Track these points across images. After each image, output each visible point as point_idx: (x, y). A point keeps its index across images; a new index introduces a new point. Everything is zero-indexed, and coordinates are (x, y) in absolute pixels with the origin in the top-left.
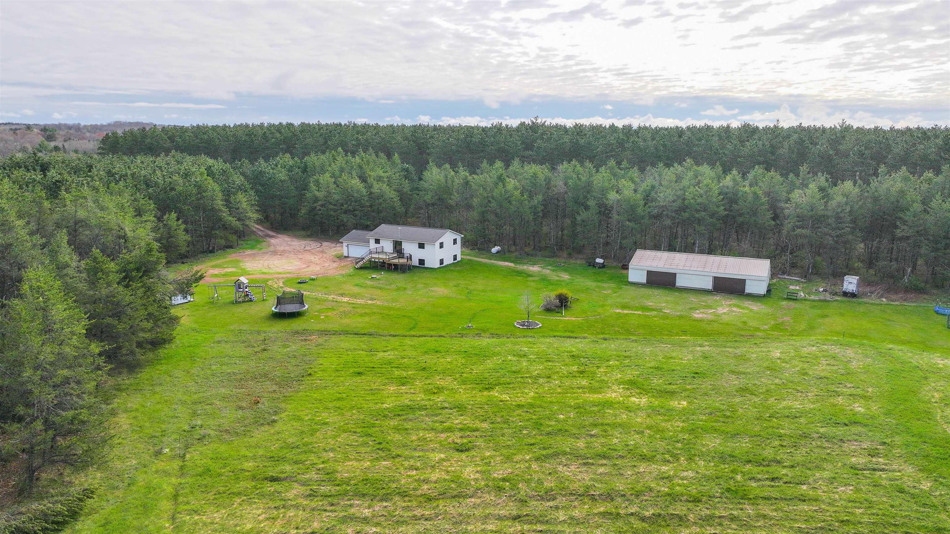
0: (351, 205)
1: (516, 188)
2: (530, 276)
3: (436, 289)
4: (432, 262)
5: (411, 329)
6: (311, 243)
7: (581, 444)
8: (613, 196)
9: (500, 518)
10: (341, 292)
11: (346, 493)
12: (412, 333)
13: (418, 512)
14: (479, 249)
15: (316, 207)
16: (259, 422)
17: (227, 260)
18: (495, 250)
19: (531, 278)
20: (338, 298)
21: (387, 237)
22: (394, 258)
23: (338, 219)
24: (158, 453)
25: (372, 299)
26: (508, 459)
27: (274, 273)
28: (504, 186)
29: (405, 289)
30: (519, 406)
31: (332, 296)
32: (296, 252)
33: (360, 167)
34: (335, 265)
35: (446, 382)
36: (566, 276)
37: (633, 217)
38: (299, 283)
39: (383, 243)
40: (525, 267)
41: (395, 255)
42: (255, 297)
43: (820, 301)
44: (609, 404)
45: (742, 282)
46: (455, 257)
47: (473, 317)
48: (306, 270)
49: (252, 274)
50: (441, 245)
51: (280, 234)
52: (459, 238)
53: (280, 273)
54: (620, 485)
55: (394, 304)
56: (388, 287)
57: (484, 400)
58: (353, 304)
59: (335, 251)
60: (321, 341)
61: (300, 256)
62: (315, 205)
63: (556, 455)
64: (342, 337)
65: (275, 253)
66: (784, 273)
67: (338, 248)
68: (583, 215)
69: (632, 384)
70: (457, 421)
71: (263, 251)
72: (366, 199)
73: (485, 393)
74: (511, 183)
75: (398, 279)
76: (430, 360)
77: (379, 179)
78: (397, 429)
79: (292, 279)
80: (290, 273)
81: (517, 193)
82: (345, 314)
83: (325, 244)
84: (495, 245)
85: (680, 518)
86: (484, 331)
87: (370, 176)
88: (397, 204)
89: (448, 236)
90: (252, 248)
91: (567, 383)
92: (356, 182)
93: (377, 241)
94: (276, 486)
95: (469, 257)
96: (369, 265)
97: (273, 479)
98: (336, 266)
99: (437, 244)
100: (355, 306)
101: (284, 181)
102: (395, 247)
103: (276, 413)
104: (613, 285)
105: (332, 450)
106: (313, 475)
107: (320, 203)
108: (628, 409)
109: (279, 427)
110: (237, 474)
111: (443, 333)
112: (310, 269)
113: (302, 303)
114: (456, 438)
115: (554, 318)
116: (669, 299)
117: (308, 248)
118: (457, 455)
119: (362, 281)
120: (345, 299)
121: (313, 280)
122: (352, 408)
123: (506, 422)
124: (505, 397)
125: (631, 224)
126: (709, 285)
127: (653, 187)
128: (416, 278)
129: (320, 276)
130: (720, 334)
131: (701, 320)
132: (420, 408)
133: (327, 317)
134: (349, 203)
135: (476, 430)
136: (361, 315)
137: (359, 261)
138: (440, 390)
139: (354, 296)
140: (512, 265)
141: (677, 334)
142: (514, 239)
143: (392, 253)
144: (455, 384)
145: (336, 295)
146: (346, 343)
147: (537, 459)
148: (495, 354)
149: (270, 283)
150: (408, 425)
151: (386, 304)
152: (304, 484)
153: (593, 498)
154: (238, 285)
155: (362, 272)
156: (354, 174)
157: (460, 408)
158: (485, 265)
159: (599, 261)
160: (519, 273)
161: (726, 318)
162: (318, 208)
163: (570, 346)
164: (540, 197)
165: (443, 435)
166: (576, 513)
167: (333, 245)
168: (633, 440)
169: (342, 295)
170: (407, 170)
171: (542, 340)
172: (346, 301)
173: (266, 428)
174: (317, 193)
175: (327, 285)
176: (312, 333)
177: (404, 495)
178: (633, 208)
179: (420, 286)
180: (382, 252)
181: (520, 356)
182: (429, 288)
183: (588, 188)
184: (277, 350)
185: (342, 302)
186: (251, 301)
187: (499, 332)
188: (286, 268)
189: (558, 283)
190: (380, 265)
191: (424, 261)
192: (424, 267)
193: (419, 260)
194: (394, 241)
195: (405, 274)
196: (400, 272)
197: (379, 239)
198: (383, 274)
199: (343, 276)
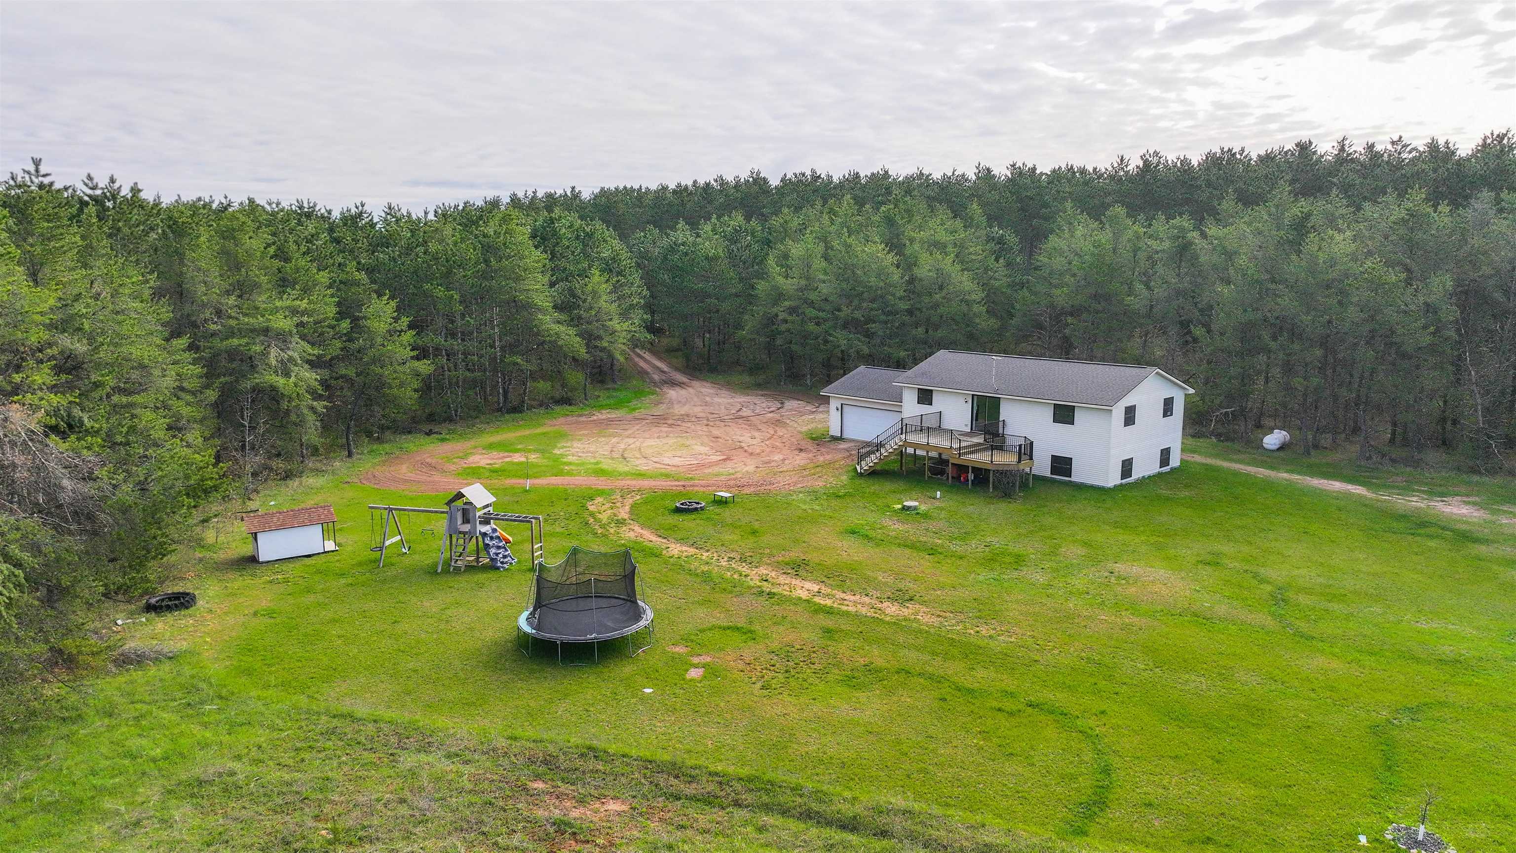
0: (858, 308)
3: (1135, 569)
4: (1096, 468)
6: (757, 400)
10: (795, 554)
14: (1221, 434)
15: (777, 315)
17: (539, 430)
18: (1273, 439)
20: (782, 579)
21: (953, 387)
22: (976, 449)
23: (826, 342)
25: (903, 597)
27: (627, 474)
29: (1019, 561)
31: (763, 571)
32: (712, 420)
34: (800, 459)
38: (678, 510)
39: (940, 403)
40: (1418, 503)
41: (979, 439)
46: (1165, 457)
48: (716, 469)
49: (569, 473)
50: (1130, 416)
51: (698, 378)
52: (1180, 396)
53: (641, 475)
55: (984, 631)
56: (957, 547)
58: (829, 611)
59: (812, 421)
61: (718, 433)
62: (775, 310)
65: (661, 420)
67: (821, 416)
71: (636, 414)
72: (899, 293)
75: (991, 518)
79: (664, 497)
80: (667, 476)
83: (791, 404)
87: (912, 240)
89: (1150, 390)
90: (616, 406)
93: (925, 397)
95: (1208, 460)
96: (896, 467)
98: (802, 463)
99: (1118, 414)
100: (833, 627)
101: (715, 258)
102: (976, 417)
107: (786, 304)
112: (728, 468)
117: (746, 412)
119: (872, 518)
120: (804, 589)
121: (722, 502)
128: (1049, 520)
129: (747, 491)
133: (712, 671)
134: (856, 302)
136: (851, 681)
137: (869, 454)
139: (840, 577)
140: (1359, 490)
143: (966, 434)
145: (778, 566)
149: (595, 504)
151: (953, 626)
155: (874, 486)
162: (781, 316)
167: (809, 407)
169: (798, 568)
170: (1001, 241)
172: (804, 595)
174: (780, 280)
175: (756, 525)
180: (939, 430)
182: (1110, 565)
185: (788, 599)
188: (667, 461)
190: (930, 469)
191: (1069, 461)
192: (1070, 482)
193: (1055, 459)
194: (975, 398)
195: (1010, 502)
196: (996, 493)
197: (931, 391)
198: (938, 496)
199: (814, 495)
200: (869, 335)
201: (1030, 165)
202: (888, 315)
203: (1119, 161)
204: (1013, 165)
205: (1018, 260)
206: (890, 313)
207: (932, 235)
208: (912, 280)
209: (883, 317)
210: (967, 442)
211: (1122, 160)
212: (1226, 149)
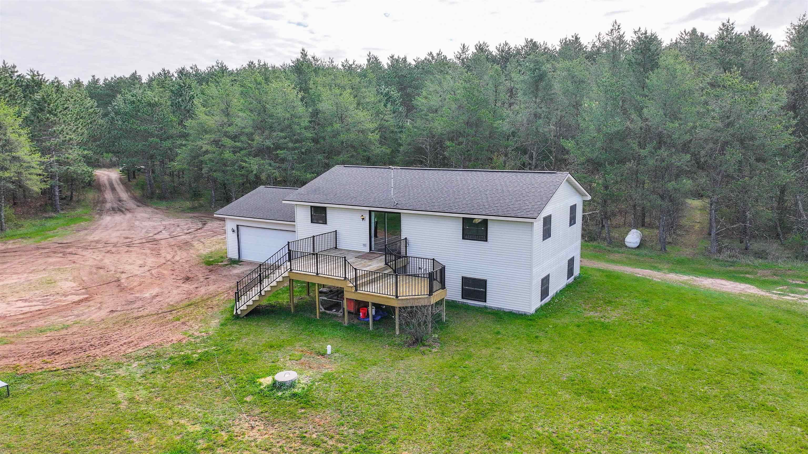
6: (183, 222)
15: (202, 148)
21: (347, 203)
22: (375, 277)
23: (241, 168)
39: (335, 221)
41: (379, 263)
50: (547, 228)
51: (146, 205)
62: (200, 143)
93: (319, 215)
102: (375, 235)
174: (205, 118)
180: (333, 253)
190: (323, 303)
191: (483, 283)
192: (486, 307)
193: (465, 281)
194: (373, 214)
195: (423, 353)
196: (404, 337)
197: (325, 209)
198: (329, 352)
200: (277, 159)
201: (402, 56)
202: (295, 143)
203: (462, 47)
204: (392, 57)
205: (400, 110)
206: (297, 141)
207: (333, 80)
208: (316, 113)
209: (290, 145)
210: (364, 268)
211: (464, 47)
212: (529, 40)
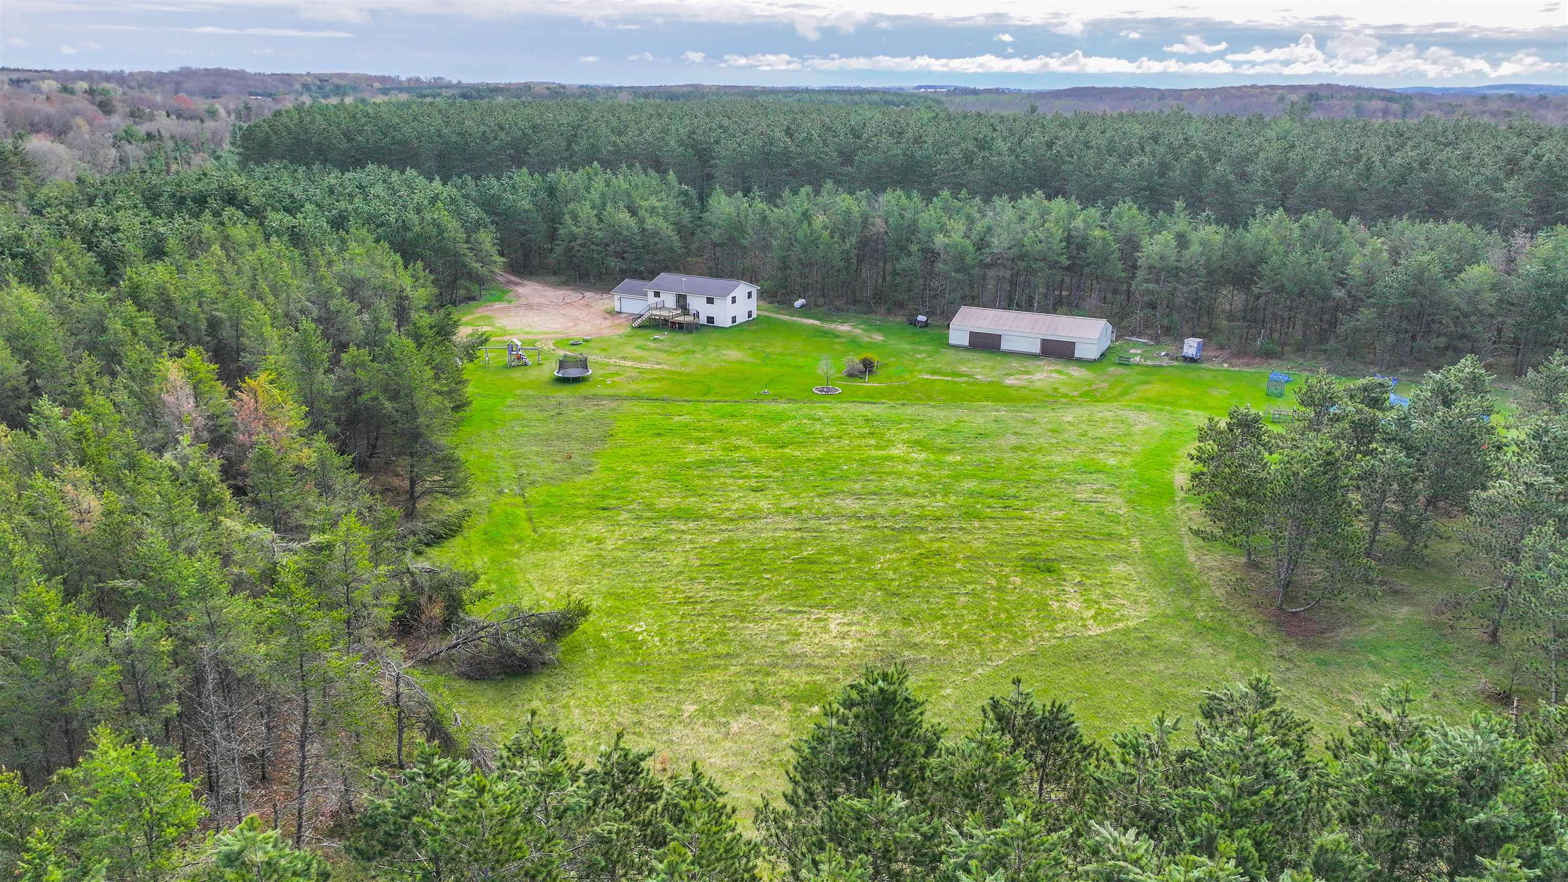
0: (619, 245)
1: (825, 227)
2: (837, 337)
3: (729, 352)
4: (723, 320)
5: (704, 395)
6: (569, 293)
7: (858, 486)
8: (940, 240)
9: (786, 530)
10: (621, 355)
11: (665, 517)
12: (707, 399)
13: (724, 527)
14: (779, 302)
15: (573, 247)
16: (577, 471)
17: (477, 315)
18: (799, 303)
19: (838, 340)
20: (621, 362)
21: (668, 290)
22: (678, 315)
24: (501, 492)
25: (658, 363)
26: (796, 496)
27: (538, 333)
28: (810, 224)
29: (694, 352)
30: (808, 460)
31: (613, 360)
32: (555, 305)
33: (629, 195)
34: (609, 322)
35: (743, 442)
36: (879, 337)
37: (962, 268)
38: (576, 345)
39: (663, 296)
40: (833, 326)
41: (679, 311)
42: (529, 361)
43: (1154, 366)
44: (891, 458)
45: (1071, 346)
46: (750, 315)
47: (770, 382)
48: (576, 329)
50: (734, 300)
51: (526, 280)
52: (754, 290)
53: (546, 333)
54: (882, 511)
55: (683, 369)
56: (675, 349)
57: (777, 455)
58: (638, 368)
59: (603, 304)
60: (613, 405)
61: (564, 312)
62: (572, 244)
63: (836, 493)
64: (635, 402)
65: (529, 307)
66: (1133, 334)
67: (606, 301)
68: (904, 263)
69: (918, 443)
70: (753, 470)
71: (513, 303)
72: (638, 237)
73: (779, 450)
74: (820, 220)
75: (685, 340)
76: (726, 423)
77: (653, 211)
78: (700, 477)
79: (563, 340)
80: (557, 332)
81: (826, 233)
82: (633, 380)
83: (588, 294)
84: (800, 297)
85: (922, 529)
86: (781, 397)
87: (641, 206)
88: (677, 243)
89: (742, 289)
90: (500, 300)
91: (856, 442)
92: (624, 216)
93: (657, 294)
94: (606, 513)
95: (766, 313)
96: (649, 324)
97: (604, 509)
98: (610, 324)
99: (729, 299)
100: (641, 372)
102: (678, 301)
103: (589, 465)
104: (930, 348)
105: (648, 491)
106: (635, 506)
107: (579, 242)
108: (906, 462)
109: (596, 475)
110: (574, 506)
111: (738, 399)
112: (579, 328)
113: (585, 367)
114: (753, 482)
115: (856, 384)
116: (986, 363)
117: (568, 300)
118: (753, 494)
119: (644, 342)
120: (629, 364)
121: (587, 340)
122: (658, 462)
123: (797, 471)
124: (796, 453)
125: (959, 276)
126: (1037, 349)
127: (989, 229)
128: (705, 339)
129: (593, 336)
130: (1023, 399)
131: (1011, 387)
132: (720, 462)
133: (613, 382)
134: (616, 242)
135: (770, 477)
136: (650, 380)
137: (637, 319)
138: (737, 448)
139: (639, 359)
140: (817, 323)
141: (979, 400)
142: (823, 289)
143: (674, 309)
144: (751, 443)
145: (617, 358)
146: (641, 408)
147: (819, 496)
148: (790, 418)
149: (538, 345)
150: (710, 474)
151: (674, 369)
152: (630, 511)
153: (859, 518)
154: (511, 347)
155: (642, 332)
156: (621, 204)
157: (756, 462)
158: (785, 323)
159: (922, 318)
160: (825, 333)
161: (1038, 385)
162: (577, 248)
163: (867, 410)
164: (853, 240)
165: (741, 481)
166: (844, 527)
167: (598, 296)
168: (903, 482)
169: (625, 358)
170: (686, 194)
171: (840, 405)
173: (585, 476)
174: (574, 228)
175: (604, 347)
176: (603, 398)
177: (711, 518)
178: (960, 257)
179: (710, 348)
180: (663, 308)
181: (814, 419)
182: (721, 351)
183: (913, 228)
184: (571, 413)
185: (626, 366)
186: (526, 365)
187: (796, 398)
188: (550, 326)
189: (869, 346)
190: (662, 324)
191: (713, 318)
192: (714, 326)
193: (708, 318)
194: (677, 294)
195: (692, 334)
196: (687, 331)
197: (659, 291)
198: (666, 333)
199: (620, 336)
205: (695, 204)
208: (644, 231)
210: (675, 312)
